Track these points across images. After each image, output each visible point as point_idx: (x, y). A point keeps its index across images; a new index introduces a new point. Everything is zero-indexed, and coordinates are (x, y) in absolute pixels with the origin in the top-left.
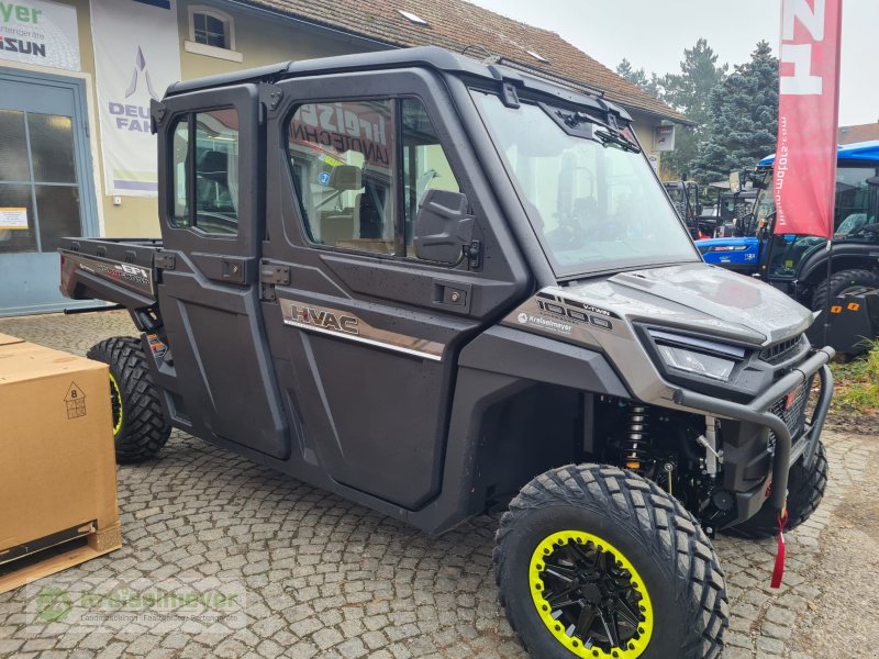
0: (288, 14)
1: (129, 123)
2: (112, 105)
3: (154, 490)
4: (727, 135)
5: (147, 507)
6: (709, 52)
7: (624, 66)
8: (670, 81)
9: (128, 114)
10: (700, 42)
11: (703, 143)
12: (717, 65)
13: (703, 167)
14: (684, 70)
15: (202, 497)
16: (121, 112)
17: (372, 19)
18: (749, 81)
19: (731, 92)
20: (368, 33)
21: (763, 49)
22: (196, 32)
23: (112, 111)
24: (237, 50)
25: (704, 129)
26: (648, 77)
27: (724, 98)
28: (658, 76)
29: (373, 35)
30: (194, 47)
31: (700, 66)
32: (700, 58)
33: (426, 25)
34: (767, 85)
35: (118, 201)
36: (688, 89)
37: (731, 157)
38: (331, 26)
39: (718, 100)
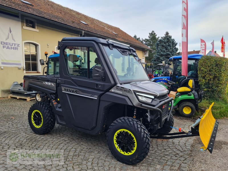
0: (51, 20)
1: (6, 47)
2: (1, 42)
3: (16, 145)
4: (160, 53)
5: (15, 150)
6: (155, 34)
7: (135, 37)
8: (146, 40)
9: (6, 44)
10: (152, 32)
11: (154, 55)
12: (157, 37)
13: (155, 61)
14: (149, 38)
15: (31, 146)
16: (4, 44)
17: (73, 22)
18: (164, 41)
19: (160, 43)
20: (73, 26)
21: (167, 33)
22: (26, 24)
23: (1, 44)
24: (37, 29)
25: (154, 52)
26: (141, 39)
27: (159, 45)
28: (143, 39)
29: (74, 26)
30: (25, 28)
31: (153, 37)
32: (153, 35)
33: (87, 25)
34: (169, 41)
35: (2, 68)
36: (150, 42)
37: (161, 58)
38: (63, 24)
39: (158, 45)
